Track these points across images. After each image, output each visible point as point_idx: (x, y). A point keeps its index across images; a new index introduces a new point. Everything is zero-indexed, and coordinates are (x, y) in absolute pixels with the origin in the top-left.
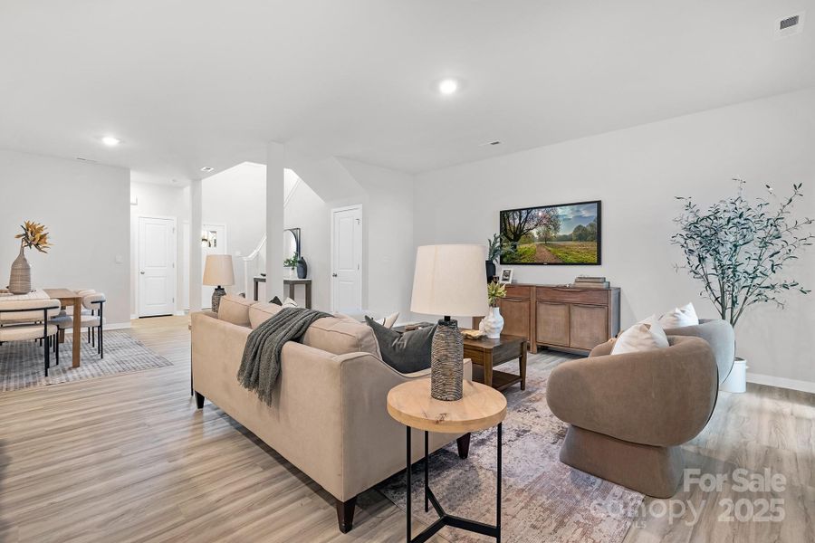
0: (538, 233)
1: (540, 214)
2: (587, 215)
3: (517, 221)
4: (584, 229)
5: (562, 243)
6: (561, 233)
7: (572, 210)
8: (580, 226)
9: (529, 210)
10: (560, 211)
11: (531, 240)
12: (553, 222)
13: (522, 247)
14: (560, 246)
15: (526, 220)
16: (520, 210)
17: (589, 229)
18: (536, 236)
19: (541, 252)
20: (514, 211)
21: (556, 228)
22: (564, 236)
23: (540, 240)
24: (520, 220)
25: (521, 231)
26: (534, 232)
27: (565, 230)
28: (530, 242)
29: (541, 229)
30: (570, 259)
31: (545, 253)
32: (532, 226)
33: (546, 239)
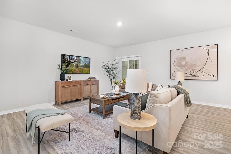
0: (75, 64)
1: (76, 58)
2: (87, 61)
3: (68, 59)
4: (87, 64)
5: (82, 68)
6: (81, 65)
7: (84, 59)
8: (86, 63)
9: (72, 56)
10: (81, 58)
11: (73, 66)
12: (79, 61)
13: (70, 68)
14: (81, 69)
15: (71, 59)
16: (69, 56)
17: (88, 64)
18: (74, 65)
19: (76, 70)
20: (67, 55)
21: (80, 63)
22: (82, 66)
23: (76, 66)
24: (69, 59)
25: (70, 63)
26: (74, 63)
27: (82, 64)
28: (72, 67)
29: (76, 63)
30: (84, 72)
31: (77, 70)
32: (73, 62)
33: (77, 66)
